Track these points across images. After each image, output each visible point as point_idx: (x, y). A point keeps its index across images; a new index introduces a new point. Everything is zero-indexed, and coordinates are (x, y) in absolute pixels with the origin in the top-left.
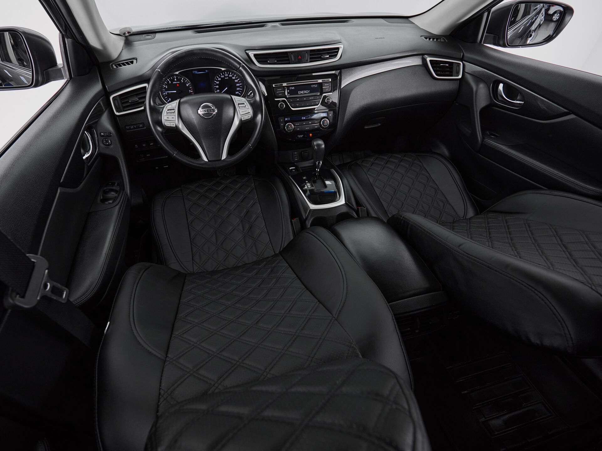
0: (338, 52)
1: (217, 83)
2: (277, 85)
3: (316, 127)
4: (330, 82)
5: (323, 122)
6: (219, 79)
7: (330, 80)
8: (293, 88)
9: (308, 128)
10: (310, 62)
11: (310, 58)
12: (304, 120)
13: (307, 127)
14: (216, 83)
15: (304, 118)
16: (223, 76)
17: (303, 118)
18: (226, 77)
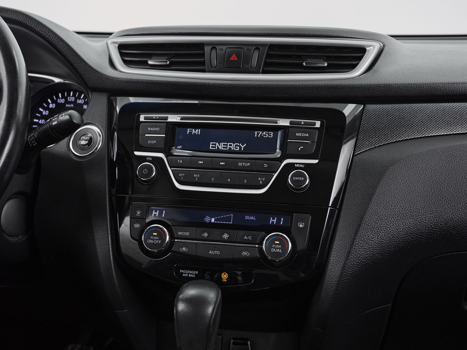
0: (360, 59)
1: (44, 113)
2: (151, 118)
3: (245, 253)
4: (317, 128)
5: (271, 242)
6: (51, 106)
7: (318, 124)
8: (197, 132)
9: (217, 253)
10: (265, 72)
11: (266, 64)
12: (211, 225)
13: (215, 248)
14: (41, 113)
15: (213, 220)
16: (63, 101)
17: (207, 219)
18: (70, 103)
